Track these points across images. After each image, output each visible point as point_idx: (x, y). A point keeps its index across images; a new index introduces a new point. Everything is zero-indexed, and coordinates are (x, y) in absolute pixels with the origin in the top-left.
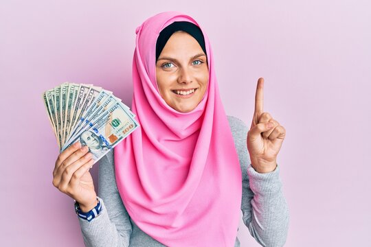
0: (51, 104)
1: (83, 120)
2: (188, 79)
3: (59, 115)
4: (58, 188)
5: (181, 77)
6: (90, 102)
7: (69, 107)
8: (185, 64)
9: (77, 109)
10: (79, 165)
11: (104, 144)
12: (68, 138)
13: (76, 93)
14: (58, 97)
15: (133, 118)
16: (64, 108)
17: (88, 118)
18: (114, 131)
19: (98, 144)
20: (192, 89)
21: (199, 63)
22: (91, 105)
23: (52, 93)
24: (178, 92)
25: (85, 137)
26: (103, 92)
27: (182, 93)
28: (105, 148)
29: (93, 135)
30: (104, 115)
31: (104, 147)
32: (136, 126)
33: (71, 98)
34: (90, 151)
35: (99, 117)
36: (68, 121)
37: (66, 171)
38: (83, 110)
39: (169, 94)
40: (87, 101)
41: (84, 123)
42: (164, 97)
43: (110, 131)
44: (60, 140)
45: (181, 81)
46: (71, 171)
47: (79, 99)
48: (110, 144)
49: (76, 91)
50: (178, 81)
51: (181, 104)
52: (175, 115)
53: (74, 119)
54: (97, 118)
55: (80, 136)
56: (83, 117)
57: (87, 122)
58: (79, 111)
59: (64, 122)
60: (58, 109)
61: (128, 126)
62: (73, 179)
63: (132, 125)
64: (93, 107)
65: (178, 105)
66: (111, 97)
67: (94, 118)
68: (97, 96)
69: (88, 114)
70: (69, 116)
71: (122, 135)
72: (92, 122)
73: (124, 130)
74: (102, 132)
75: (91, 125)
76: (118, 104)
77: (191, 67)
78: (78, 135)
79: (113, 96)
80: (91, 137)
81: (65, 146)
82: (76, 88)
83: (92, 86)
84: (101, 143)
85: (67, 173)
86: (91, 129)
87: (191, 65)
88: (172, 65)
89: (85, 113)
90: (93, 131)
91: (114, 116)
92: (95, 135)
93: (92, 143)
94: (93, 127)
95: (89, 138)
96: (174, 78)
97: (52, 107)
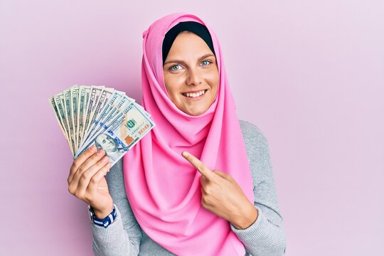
0: (60, 108)
1: (97, 123)
2: (196, 80)
3: (70, 119)
4: (75, 195)
5: (189, 78)
6: (103, 104)
7: (81, 110)
8: (193, 65)
9: (89, 112)
10: (96, 169)
11: (120, 146)
12: (82, 143)
13: (88, 96)
14: (68, 101)
15: (148, 117)
16: (75, 111)
17: (102, 121)
18: (129, 133)
19: (114, 147)
20: (201, 91)
21: (208, 63)
22: (105, 108)
23: (62, 97)
24: (188, 95)
25: (100, 140)
26: (116, 94)
27: (191, 95)
28: (121, 151)
29: (109, 137)
30: (119, 117)
31: (120, 149)
32: (152, 125)
33: (82, 101)
34: (106, 155)
35: (114, 118)
36: (81, 125)
37: (83, 176)
38: (96, 113)
39: (179, 98)
40: (100, 103)
41: (99, 125)
42: (174, 100)
43: (126, 132)
44: (73, 146)
45: (190, 83)
46: (88, 176)
47: (92, 102)
48: (127, 145)
49: (88, 93)
50: (186, 83)
51: (191, 107)
52: (187, 119)
53: (87, 122)
54: (112, 120)
55: (94, 140)
56: (97, 120)
57: (102, 124)
58: (92, 114)
59: (76, 126)
60: (69, 113)
61: (143, 127)
62: (91, 184)
63: (148, 125)
64: (106, 109)
65: (188, 108)
66: (125, 98)
67: (108, 120)
68: (110, 97)
69: (102, 117)
70: (81, 120)
71: (138, 136)
72: (107, 124)
73: (139, 130)
74: (118, 134)
75: (106, 128)
76: (132, 104)
77: (199, 68)
78: (93, 138)
79: (126, 96)
80: (106, 140)
81: (78, 151)
82: (88, 91)
83: (103, 88)
84: (117, 145)
85: (84, 178)
86: (106, 132)
87: (200, 66)
88: (180, 67)
89: (99, 115)
90: (109, 134)
91: (129, 117)
92: (111, 138)
93: (108, 146)
94: (108, 130)
95: (104, 141)
96: (182, 80)
97: (62, 112)
